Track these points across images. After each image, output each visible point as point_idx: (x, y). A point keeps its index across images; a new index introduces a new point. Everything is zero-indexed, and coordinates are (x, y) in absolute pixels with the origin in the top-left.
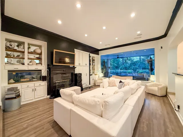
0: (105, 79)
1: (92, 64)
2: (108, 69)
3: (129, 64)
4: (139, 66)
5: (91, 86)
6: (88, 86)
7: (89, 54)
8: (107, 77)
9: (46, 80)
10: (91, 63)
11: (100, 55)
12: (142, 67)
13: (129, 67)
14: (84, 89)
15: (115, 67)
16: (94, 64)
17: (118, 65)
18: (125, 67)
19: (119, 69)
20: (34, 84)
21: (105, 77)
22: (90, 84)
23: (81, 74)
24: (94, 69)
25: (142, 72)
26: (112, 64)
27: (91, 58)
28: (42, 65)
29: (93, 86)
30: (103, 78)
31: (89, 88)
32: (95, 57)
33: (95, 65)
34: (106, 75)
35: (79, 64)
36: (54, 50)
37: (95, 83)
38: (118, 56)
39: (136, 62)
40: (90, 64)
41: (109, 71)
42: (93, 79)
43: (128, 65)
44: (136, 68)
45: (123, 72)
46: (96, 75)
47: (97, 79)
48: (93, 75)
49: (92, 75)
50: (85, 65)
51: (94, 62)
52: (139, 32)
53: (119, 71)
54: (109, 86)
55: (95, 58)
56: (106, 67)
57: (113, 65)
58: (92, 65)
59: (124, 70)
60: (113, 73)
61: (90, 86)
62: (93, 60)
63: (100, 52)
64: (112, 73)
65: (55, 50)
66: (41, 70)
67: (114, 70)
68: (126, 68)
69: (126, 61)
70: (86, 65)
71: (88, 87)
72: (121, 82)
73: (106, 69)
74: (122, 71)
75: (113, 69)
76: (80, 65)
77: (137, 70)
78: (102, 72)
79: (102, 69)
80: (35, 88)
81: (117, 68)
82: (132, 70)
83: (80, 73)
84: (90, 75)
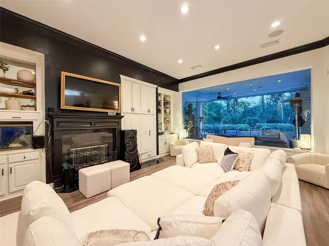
0: (190, 142)
1: (165, 111)
2: (198, 122)
3: (239, 113)
4: (261, 117)
5: (160, 158)
6: (153, 158)
7: (157, 89)
8: (197, 139)
9: (42, 147)
10: (162, 108)
11: (181, 92)
12: (267, 118)
13: (241, 119)
14: (142, 166)
15: (214, 119)
16: (168, 110)
17: (219, 114)
18: (232, 119)
19: (222, 123)
20: (7, 156)
21: (191, 138)
22: (158, 154)
23: (135, 132)
24: (167, 121)
25: (268, 127)
26: (207, 112)
27: (161, 99)
28: (36, 110)
29: (165, 159)
30: (187, 141)
31: (157, 163)
32: (169, 96)
33: (170, 113)
34: (195, 134)
35: (132, 109)
36: (63, 72)
37: (170, 152)
38: (219, 94)
39: (255, 108)
40: (158, 111)
41: (201, 126)
42: (165, 143)
43: (237, 114)
44: (256, 121)
45: (228, 127)
46: (172, 133)
47: (173, 143)
48: (166, 134)
49: (162, 133)
50: (147, 113)
51: (167, 106)
52: (275, 25)
53: (221, 126)
54: (198, 161)
55: (172, 98)
56: (193, 118)
57: (209, 115)
58: (163, 112)
59: (232, 125)
60: (210, 131)
61: (158, 157)
62: (166, 103)
63: (180, 85)
64: (207, 130)
65: (64, 74)
66: (32, 123)
67: (211, 125)
68: (234, 121)
69: (233, 107)
70: (149, 111)
71: (153, 161)
72: (228, 152)
73: (194, 122)
74: (226, 125)
75: (209, 122)
76: (135, 112)
77: (257, 124)
78: (186, 128)
79: (186, 122)
80: (11, 165)
81: (217, 120)
82: (248, 123)
83: (132, 130)
84: (158, 134)
